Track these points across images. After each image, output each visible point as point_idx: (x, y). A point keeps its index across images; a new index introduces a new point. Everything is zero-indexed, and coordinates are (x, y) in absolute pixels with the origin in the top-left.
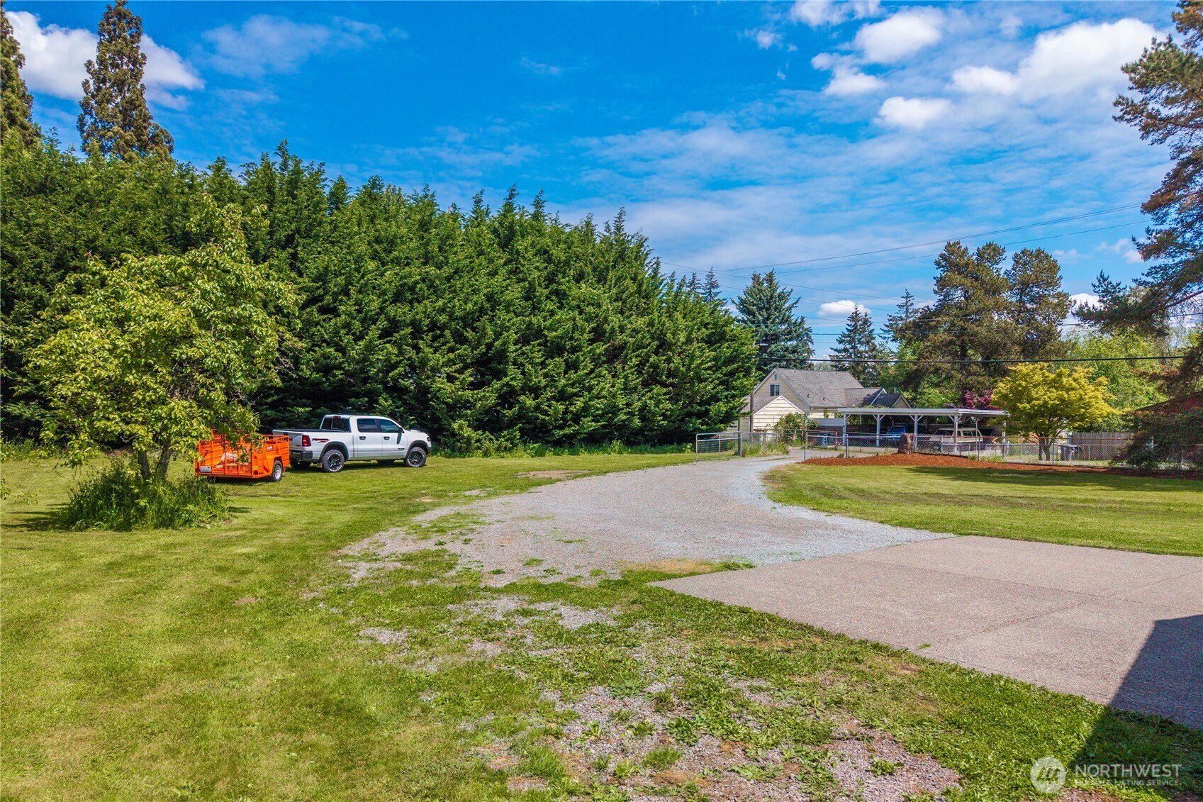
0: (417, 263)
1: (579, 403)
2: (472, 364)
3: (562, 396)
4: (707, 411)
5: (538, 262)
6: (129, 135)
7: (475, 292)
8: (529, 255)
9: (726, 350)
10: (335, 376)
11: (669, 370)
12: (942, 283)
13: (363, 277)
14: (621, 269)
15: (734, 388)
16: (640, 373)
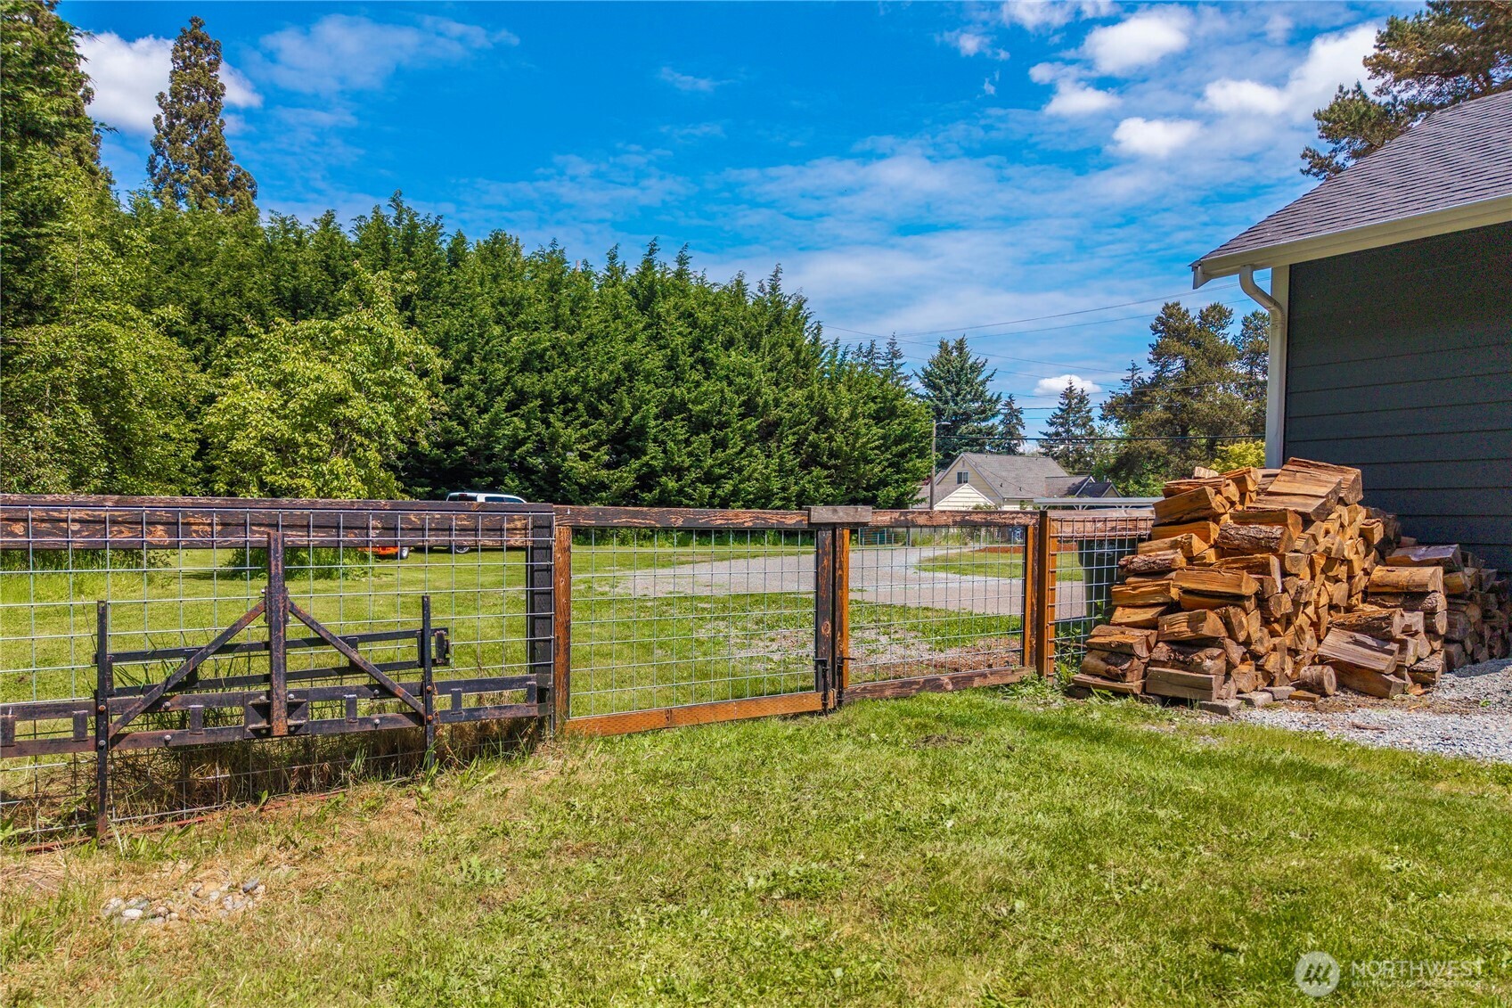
0: (547, 328)
1: (728, 486)
2: (607, 442)
3: (709, 478)
4: (875, 497)
5: (682, 326)
6: (207, 179)
7: (611, 360)
8: (672, 318)
9: (896, 428)
10: (457, 453)
11: (831, 450)
12: (1159, 353)
13: (487, 343)
14: (777, 335)
15: (906, 471)
16: (797, 453)
